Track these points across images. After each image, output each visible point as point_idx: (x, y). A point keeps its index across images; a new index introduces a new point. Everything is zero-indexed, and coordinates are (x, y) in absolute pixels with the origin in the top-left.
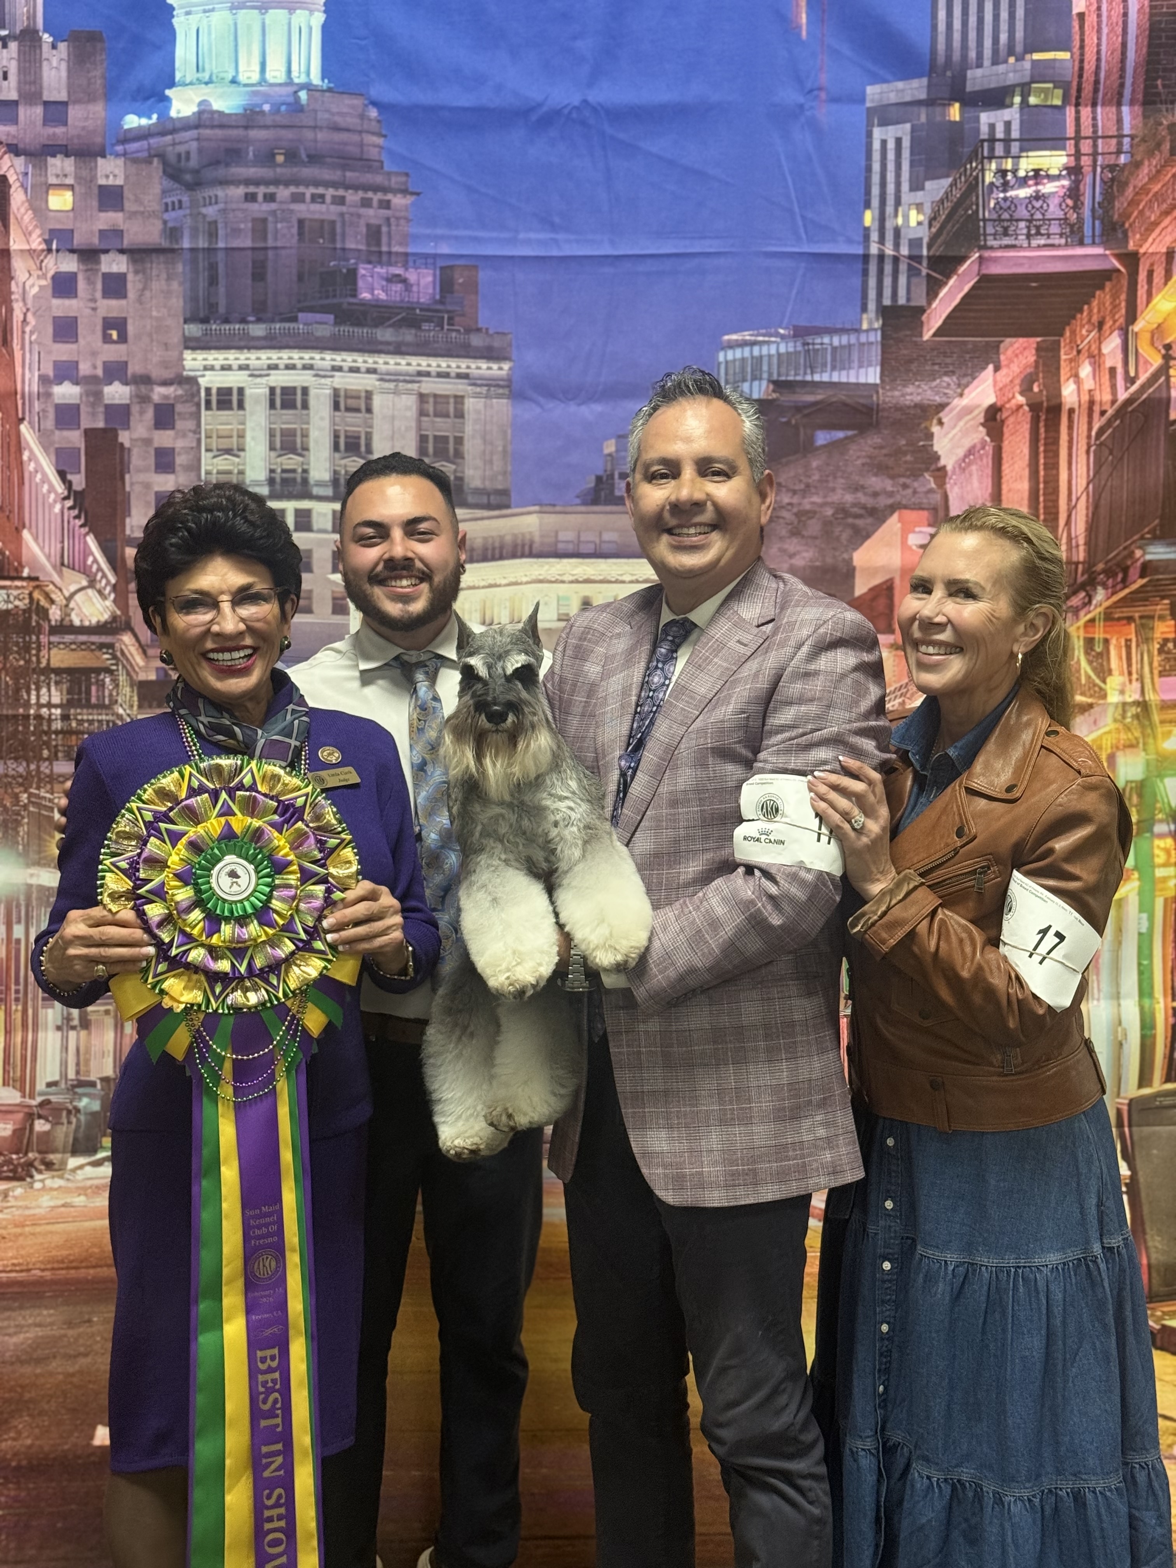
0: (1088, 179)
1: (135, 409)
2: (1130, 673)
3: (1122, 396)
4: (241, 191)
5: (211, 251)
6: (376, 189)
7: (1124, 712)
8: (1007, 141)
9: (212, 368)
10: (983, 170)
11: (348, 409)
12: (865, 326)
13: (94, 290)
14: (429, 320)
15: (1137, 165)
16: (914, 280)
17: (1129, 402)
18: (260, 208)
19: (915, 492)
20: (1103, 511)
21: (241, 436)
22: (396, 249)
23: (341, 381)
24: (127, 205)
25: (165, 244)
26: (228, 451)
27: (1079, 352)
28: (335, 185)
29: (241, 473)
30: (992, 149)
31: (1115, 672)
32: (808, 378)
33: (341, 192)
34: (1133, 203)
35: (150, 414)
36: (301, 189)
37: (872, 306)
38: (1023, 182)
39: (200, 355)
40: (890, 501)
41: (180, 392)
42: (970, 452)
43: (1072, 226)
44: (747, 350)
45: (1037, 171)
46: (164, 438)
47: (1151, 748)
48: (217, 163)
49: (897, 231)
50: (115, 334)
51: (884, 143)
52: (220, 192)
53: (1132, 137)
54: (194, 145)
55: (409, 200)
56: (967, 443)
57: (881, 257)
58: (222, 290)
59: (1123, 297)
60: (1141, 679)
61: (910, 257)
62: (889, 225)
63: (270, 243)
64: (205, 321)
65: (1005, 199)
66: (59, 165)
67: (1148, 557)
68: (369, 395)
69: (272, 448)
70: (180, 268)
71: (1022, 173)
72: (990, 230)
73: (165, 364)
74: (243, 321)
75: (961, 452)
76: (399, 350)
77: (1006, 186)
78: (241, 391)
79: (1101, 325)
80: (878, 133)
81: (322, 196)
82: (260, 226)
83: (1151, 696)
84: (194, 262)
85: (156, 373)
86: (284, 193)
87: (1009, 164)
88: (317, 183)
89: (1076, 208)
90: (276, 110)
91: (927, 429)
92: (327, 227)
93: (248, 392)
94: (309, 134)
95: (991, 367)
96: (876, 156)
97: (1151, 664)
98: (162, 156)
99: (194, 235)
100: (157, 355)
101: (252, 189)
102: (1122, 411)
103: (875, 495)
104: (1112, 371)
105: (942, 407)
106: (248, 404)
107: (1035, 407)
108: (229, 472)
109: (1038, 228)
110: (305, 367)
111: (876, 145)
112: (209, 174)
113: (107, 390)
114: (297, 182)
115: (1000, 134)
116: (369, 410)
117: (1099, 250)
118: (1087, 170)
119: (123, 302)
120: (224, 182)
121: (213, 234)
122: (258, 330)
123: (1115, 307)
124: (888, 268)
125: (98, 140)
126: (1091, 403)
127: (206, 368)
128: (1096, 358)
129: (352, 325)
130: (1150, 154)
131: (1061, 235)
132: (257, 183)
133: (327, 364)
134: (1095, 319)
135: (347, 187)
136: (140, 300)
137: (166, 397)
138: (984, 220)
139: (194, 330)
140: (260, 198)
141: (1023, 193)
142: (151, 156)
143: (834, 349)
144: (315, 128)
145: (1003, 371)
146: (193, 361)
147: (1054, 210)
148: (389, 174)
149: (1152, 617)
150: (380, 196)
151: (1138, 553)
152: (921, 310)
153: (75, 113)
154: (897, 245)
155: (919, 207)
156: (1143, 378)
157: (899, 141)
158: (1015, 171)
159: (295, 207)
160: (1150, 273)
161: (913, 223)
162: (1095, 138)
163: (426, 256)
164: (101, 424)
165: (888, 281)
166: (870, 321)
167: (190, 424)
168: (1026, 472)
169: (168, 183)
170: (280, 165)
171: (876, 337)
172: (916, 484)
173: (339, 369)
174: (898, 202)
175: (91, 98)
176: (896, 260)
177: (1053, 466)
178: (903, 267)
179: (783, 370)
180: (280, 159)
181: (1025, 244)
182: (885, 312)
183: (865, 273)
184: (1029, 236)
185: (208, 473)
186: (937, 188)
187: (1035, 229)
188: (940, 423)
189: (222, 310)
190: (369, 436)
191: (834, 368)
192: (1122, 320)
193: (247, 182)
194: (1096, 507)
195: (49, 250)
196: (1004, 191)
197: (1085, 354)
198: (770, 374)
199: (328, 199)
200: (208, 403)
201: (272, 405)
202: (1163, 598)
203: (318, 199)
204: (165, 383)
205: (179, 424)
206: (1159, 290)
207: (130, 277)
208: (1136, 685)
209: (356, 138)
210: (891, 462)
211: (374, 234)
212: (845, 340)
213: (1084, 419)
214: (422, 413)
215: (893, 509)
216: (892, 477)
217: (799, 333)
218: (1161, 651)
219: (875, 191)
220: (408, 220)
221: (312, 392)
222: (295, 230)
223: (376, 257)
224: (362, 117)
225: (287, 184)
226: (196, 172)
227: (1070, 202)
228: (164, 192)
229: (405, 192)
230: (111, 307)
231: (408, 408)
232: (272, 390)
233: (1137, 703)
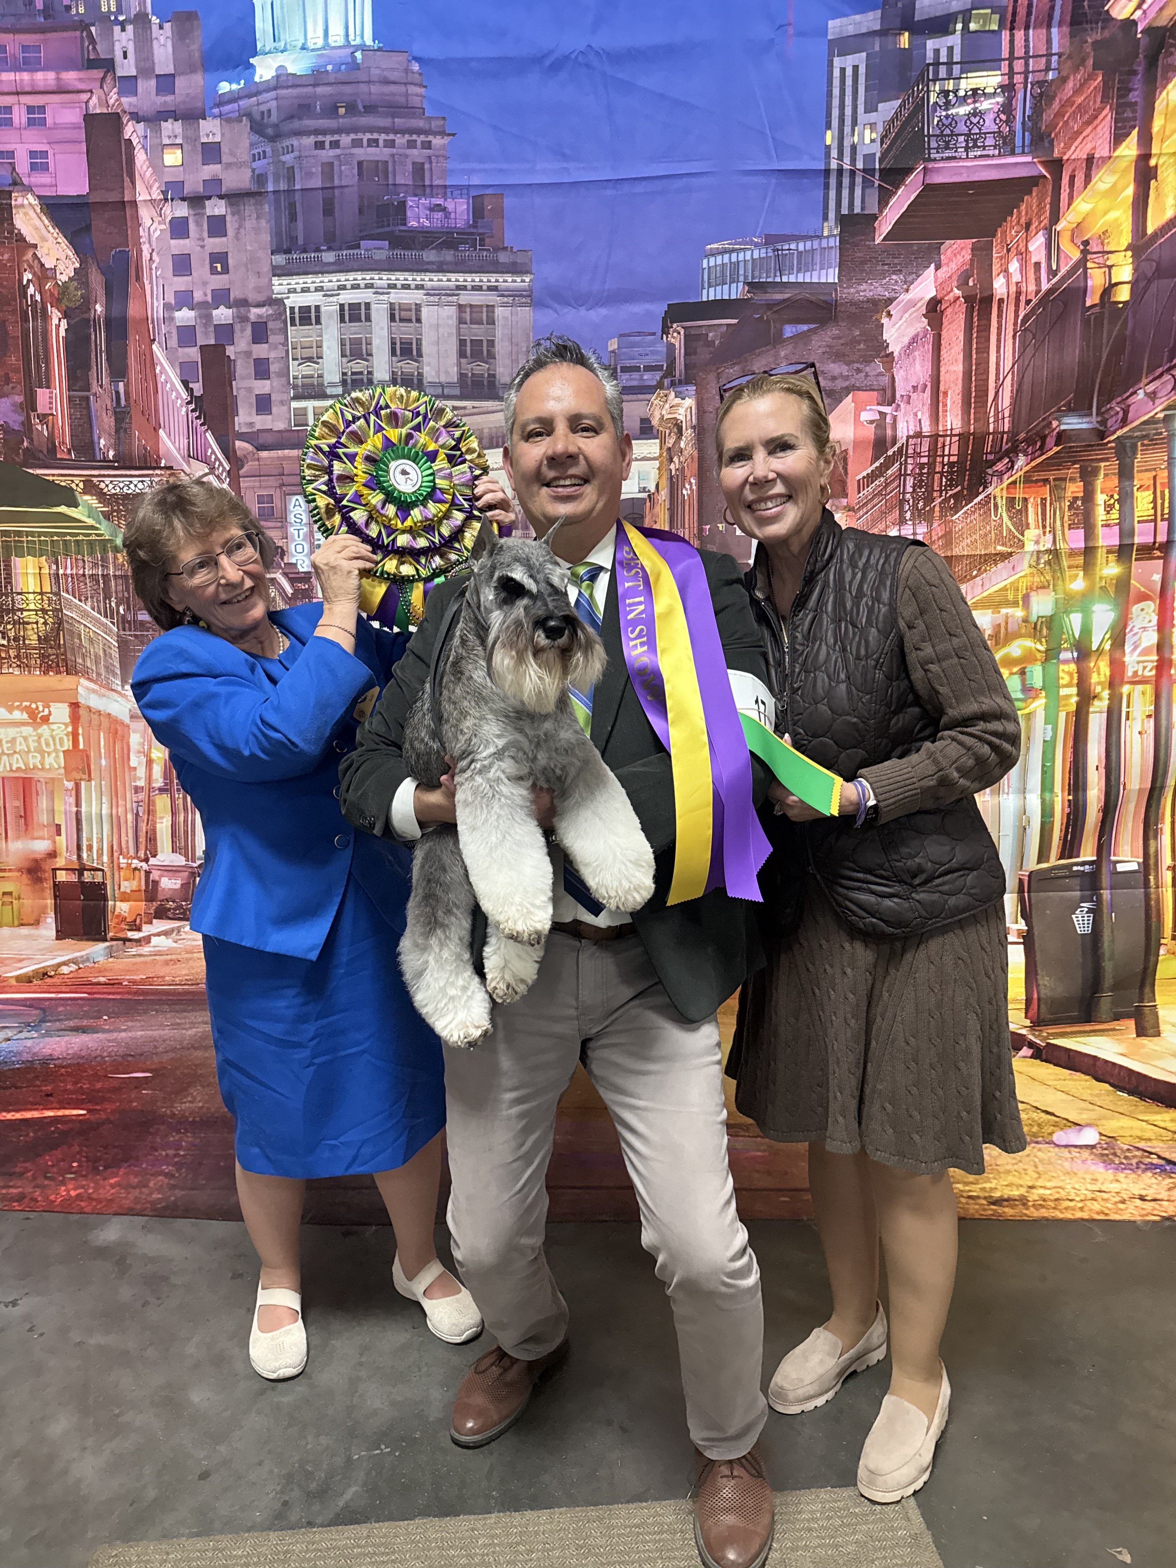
0: (1020, 95)
1: (237, 327)
2: (1044, 527)
3: (1045, 286)
4: (312, 140)
5: (290, 192)
6: (419, 132)
7: (1038, 558)
8: (950, 64)
9: (294, 291)
10: (928, 91)
11: (401, 320)
12: (826, 234)
13: (202, 231)
14: (464, 242)
15: (1063, 80)
16: (868, 191)
17: (1050, 291)
18: (329, 154)
19: (867, 376)
20: (1026, 387)
21: (319, 346)
22: (435, 183)
23: (395, 296)
24: (225, 159)
25: (254, 188)
26: (310, 359)
27: (1008, 250)
28: (385, 130)
29: (320, 376)
30: (936, 72)
31: (1032, 526)
32: (778, 279)
33: (391, 137)
34: (1059, 114)
35: (249, 331)
36: (360, 136)
37: (832, 215)
38: (963, 100)
39: (285, 281)
40: (847, 383)
41: (270, 312)
42: (914, 340)
43: (1004, 138)
44: (726, 256)
45: (975, 91)
46: (261, 351)
47: (1060, 588)
48: (291, 117)
49: (854, 148)
50: (219, 266)
51: (843, 70)
52: (295, 141)
53: (1060, 55)
54: (274, 104)
55: (446, 140)
56: (912, 332)
57: (840, 171)
58: (300, 225)
59: (1048, 200)
60: (1053, 531)
61: (864, 170)
62: (847, 143)
63: (336, 182)
64: (288, 251)
65: (947, 117)
66: (171, 128)
67: (1063, 427)
68: (418, 307)
69: (343, 355)
70: (266, 207)
71: (961, 93)
72: (934, 144)
73: (258, 290)
74: (318, 250)
75: (906, 340)
76: (441, 268)
77: (948, 105)
78: (317, 308)
79: (1028, 225)
80: (837, 62)
81: (376, 141)
82: (328, 169)
83: (1061, 545)
84: (277, 202)
85: (253, 297)
86: (346, 140)
87: (950, 85)
88: (371, 130)
89: (1009, 121)
90: (337, 70)
91: (878, 320)
92: (380, 166)
93: (323, 309)
94: (363, 88)
95: (933, 266)
96: (836, 82)
97: (1062, 519)
98: (249, 115)
99: (276, 181)
100: (253, 282)
101: (320, 138)
102: (1045, 299)
103: (834, 378)
104: (1037, 265)
105: (891, 301)
106: (323, 321)
107: (969, 299)
108: (312, 377)
109: (975, 141)
110: (367, 286)
111: (836, 73)
112: (287, 127)
113: (215, 312)
114: (355, 130)
115: (943, 59)
116: (419, 320)
117: (1028, 159)
118: (1019, 87)
119: (224, 239)
120: (298, 133)
121: (291, 178)
122: (329, 257)
123: (1041, 209)
124: (846, 181)
125: (200, 104)
126: (1019, 293)
127: (289, 292)
128: (1024, 255)
129: (403, 249)
130: (1076, 69)
131: (995, 147)
132: (324, 132)
133: (384, 283)
134: (1023, 221)
135: (396, 132)
136: (237, 237)
137: (259, 316)
138: (929, 136)
139: (280, 259)
140: (327, 145)
141: (963, 110)
142: (241, 116)
143: (800, 253)
144: (369, 82)
145: (944, 269)
146: (280, 285)
147: (989, 125)
148: (430, 118)
149: (1065, 479)
150: (422, 138)
151: (1055, 424)
152: (874, 217)
153: (180, 83)
154: (853, 160)
155: (873, 126)
156: (1063, 271)
157: (856, 68)
158: (955, 92)
159: (356, 151)
160: (1072, 178)
161: (867, 141)
162: (1026, 58)
163: (460, 187)
164: (212, 342)
165: (845, 193)
166: (830, 228)
167: (280, 338)
168: (961, 357)
169: (256, 138)
170: (342, 117)
171: (835, 242)
172: (867, 369)
173: (394, 287)
174: (855, 123)
175: (192, 70)
176: (853, 173)
177: (984, 350)
178: (859, 180)
179: (757, 273)
180: (342, 111)
181: (964, 155)
182: (842, 220)
183: (827, 186)
184: (967, 149)
185: (295, 378)
186: (888, 109)
187: (973, 141)
188: (889, 315)
189: (301, 242)
190: (419, 342)
191: (799, 271)
192: (1046, 221)
193: (317, 132)
194: (1020, 385)
195: (166, 200)
196: (946, 109)
197: (1013, 251)
198: (746, 277)
199: (381, 143)
200: (293, 319)
201: (342, 320)
202: (1074, 463)
203: (373, 143)
204: (259, 305)
205: (272, 339)
206: (1080, 194)
207: (228, 218)
208: (1049, 537)
209: (402, 89)
210: (847, 350)
211: (419, 170)
212: (809, 244)
213: (1012, 308)
214: (461, 321)
215: (847, 390)
216: (848, 364)
217: (771, 240)
218: (1070, 507)
219: (835, 113)
220: (446, 158)
221: (373, 307)
222: (355, 171)
223: (421, 188)
224: (407, 71)
225: (348, 132)
226: (276, 126)
227: (1003, 117)
228: (252, 145)
229: (443, 133)
230: (215, 244)
231: (449, 317)
232: (342, 306)
233: (1048, 551)
